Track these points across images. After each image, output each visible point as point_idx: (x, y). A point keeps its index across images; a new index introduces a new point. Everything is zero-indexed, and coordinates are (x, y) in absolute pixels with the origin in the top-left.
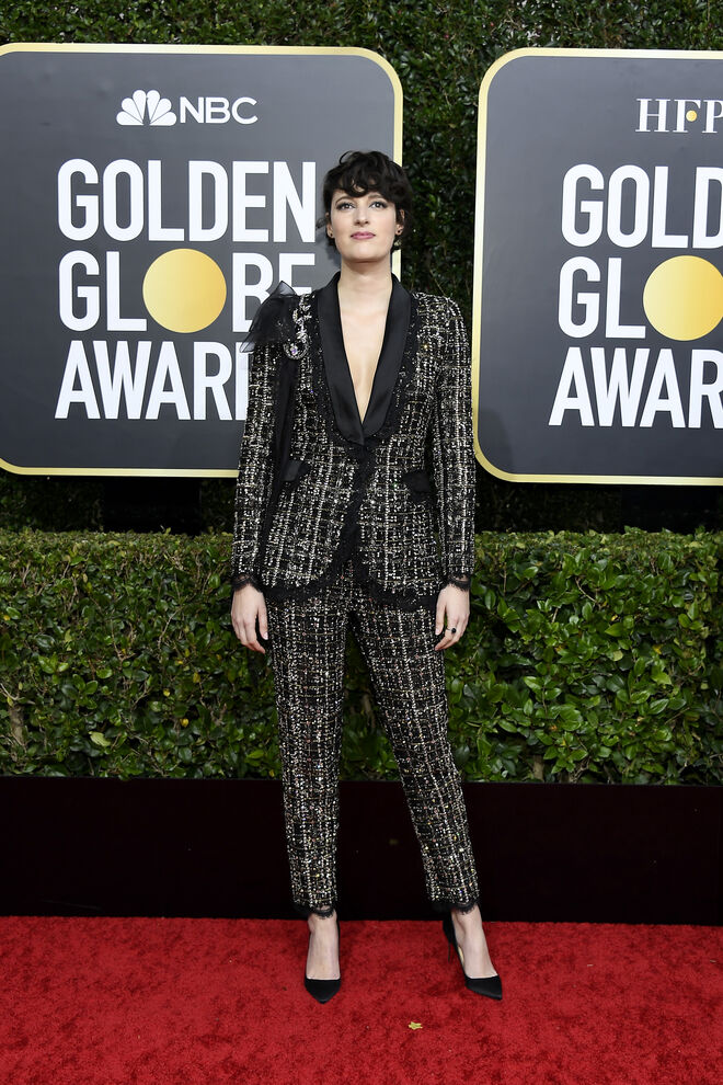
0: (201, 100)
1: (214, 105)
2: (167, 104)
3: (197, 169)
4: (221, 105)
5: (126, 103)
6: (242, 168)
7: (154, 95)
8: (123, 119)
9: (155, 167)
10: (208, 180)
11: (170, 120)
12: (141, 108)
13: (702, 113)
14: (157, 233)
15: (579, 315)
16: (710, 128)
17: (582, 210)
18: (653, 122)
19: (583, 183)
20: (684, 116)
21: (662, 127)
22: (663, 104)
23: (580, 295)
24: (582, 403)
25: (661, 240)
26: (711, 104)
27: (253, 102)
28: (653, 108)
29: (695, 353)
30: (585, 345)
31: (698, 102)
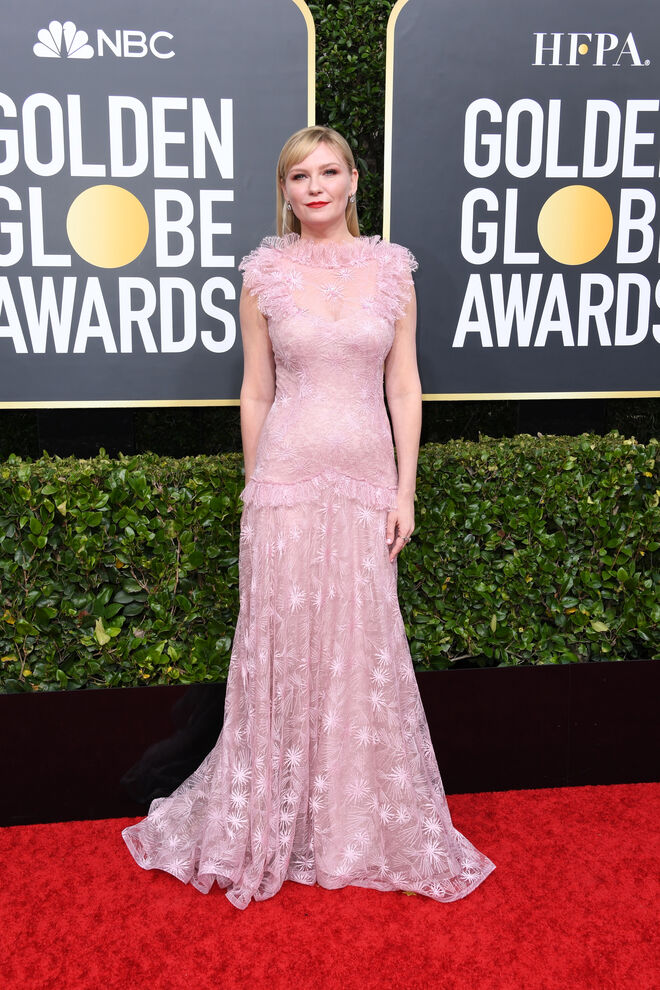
0: (118, 33)
1: (131, 38)
2: (83, 36)
3: (117, 104)
4: (138, 39)
5: (42, 34)
6: (161, 104)
7: (70, 26)
8: (39, 51)
9: (74, 101)
10: (128, 116)
11: (87, 53)
12: (59, 39)
13: (593, 46)
14: (79, 169)
15: (479, 243)
16: (600, 62)
17: (483, 143)
18: (548, 56)
19: (483, 117)
20: (576, 49)
21: (556, 61)
22: (557, 37)
23: (480, 224)
24: (482, 326)
25: (554, 171)
26: (601, 37)
27: (170, 36)
28: (548, 42)
29: (584, 277)
30: (485, 271)
31: (589, 36)
